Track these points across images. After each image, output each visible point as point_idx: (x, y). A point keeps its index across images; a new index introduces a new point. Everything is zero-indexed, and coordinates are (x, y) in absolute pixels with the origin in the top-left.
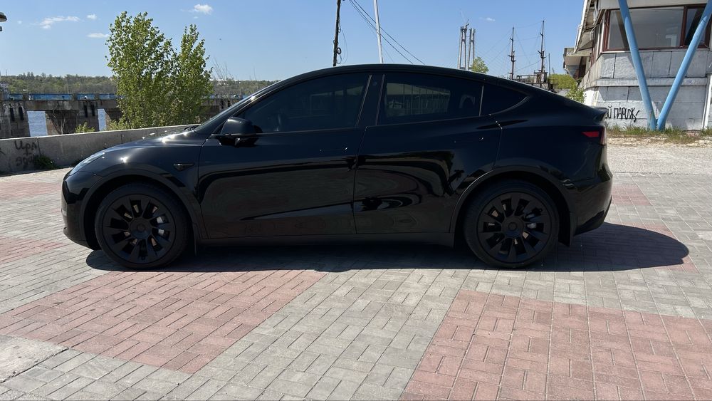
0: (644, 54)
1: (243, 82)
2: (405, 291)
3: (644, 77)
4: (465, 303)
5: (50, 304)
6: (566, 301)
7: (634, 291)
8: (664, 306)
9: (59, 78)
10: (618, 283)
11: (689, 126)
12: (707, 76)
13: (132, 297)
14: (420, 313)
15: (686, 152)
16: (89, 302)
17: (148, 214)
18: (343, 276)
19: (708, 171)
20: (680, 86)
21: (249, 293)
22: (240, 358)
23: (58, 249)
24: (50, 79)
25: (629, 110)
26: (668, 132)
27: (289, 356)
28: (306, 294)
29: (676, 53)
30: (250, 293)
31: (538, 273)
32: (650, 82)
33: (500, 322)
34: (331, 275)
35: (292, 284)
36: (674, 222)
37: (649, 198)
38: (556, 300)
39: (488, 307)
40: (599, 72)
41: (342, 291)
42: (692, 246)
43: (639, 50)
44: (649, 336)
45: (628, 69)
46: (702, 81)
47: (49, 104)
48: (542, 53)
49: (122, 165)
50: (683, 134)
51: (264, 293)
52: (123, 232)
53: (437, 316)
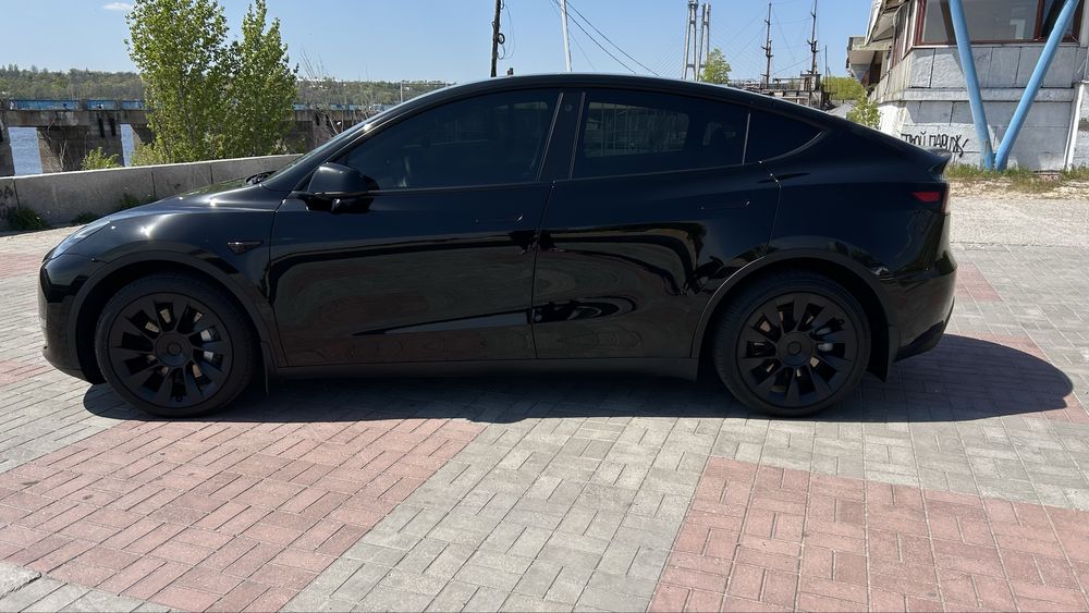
0: (977, 51)
1: (349, 84)
2: (619, 460)
3: (978, 87)
4: (719, 483)
5: (15, 486)
6: (887, 479)
7: (994, 459)
8: (1047, 489)
9: (59, 75)
10: (968, 445)
11: (1043, 165)
12: (1074, 86)
13: (158, 472)
14: (646, 502)
15: (1044, 207)
16: (83, 481)
17: (186, 324)
18: (514, 430)
19: (1081, 240)
20: (1032, 101)
21: (357, 463)
22: (340, 595)
23: (36, 378)
24: (45, 75)
25: (952, 138)
26: (1011, 173)
27: (425, 592)
28: (453, 466)
29: (1028, 49)
30: (360, 464)
31: (834, 425)
32: (986, 95)
33: (781, 520)
34: (494, 429)
35: (429, 447)
36: (1041, 331)
37: (997, 287)
38: (870, 476)
39: (759, 490)
40: (908, 78)
41: (514, 461)
42: (1076, 375)
43: (971, 43)
44: (1032, 547)
45: (953, 74)
46: (1066, 94)
47: (42, 116)
48: (813, 45)
49: (143, 242)
50: (1034, 177)
51: (382, 463)
52: (144, 357)
53: (675, 510)
